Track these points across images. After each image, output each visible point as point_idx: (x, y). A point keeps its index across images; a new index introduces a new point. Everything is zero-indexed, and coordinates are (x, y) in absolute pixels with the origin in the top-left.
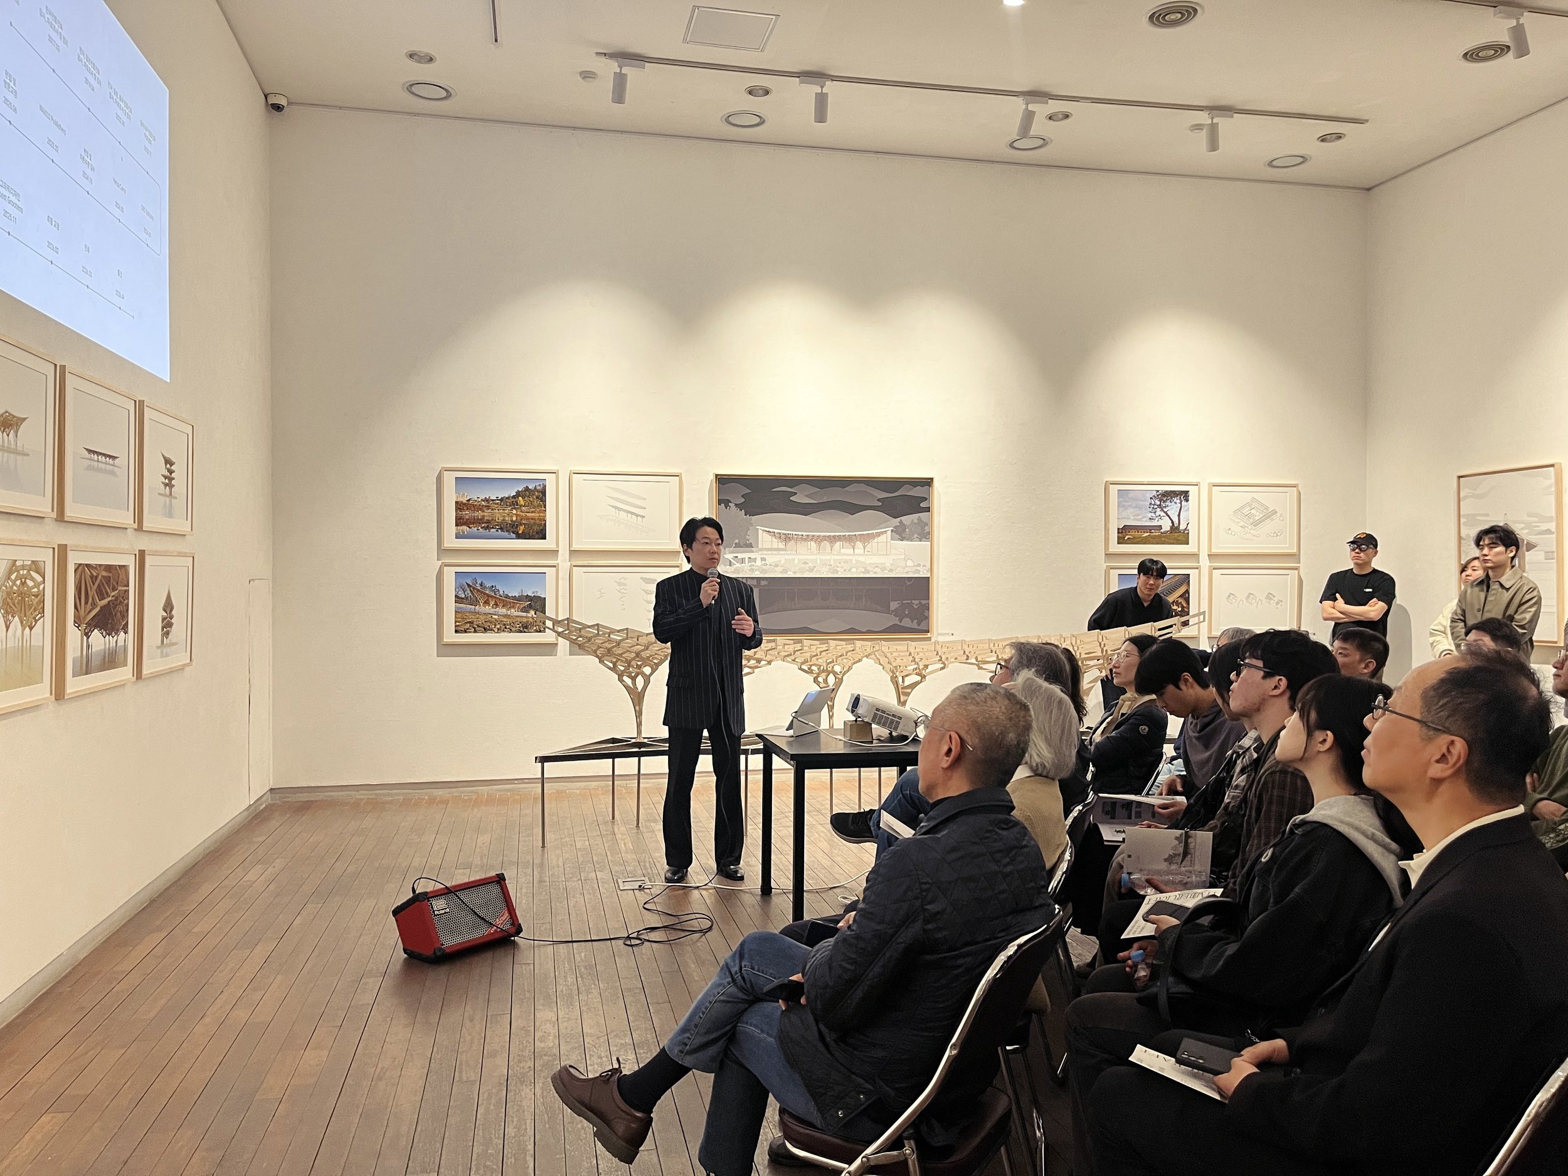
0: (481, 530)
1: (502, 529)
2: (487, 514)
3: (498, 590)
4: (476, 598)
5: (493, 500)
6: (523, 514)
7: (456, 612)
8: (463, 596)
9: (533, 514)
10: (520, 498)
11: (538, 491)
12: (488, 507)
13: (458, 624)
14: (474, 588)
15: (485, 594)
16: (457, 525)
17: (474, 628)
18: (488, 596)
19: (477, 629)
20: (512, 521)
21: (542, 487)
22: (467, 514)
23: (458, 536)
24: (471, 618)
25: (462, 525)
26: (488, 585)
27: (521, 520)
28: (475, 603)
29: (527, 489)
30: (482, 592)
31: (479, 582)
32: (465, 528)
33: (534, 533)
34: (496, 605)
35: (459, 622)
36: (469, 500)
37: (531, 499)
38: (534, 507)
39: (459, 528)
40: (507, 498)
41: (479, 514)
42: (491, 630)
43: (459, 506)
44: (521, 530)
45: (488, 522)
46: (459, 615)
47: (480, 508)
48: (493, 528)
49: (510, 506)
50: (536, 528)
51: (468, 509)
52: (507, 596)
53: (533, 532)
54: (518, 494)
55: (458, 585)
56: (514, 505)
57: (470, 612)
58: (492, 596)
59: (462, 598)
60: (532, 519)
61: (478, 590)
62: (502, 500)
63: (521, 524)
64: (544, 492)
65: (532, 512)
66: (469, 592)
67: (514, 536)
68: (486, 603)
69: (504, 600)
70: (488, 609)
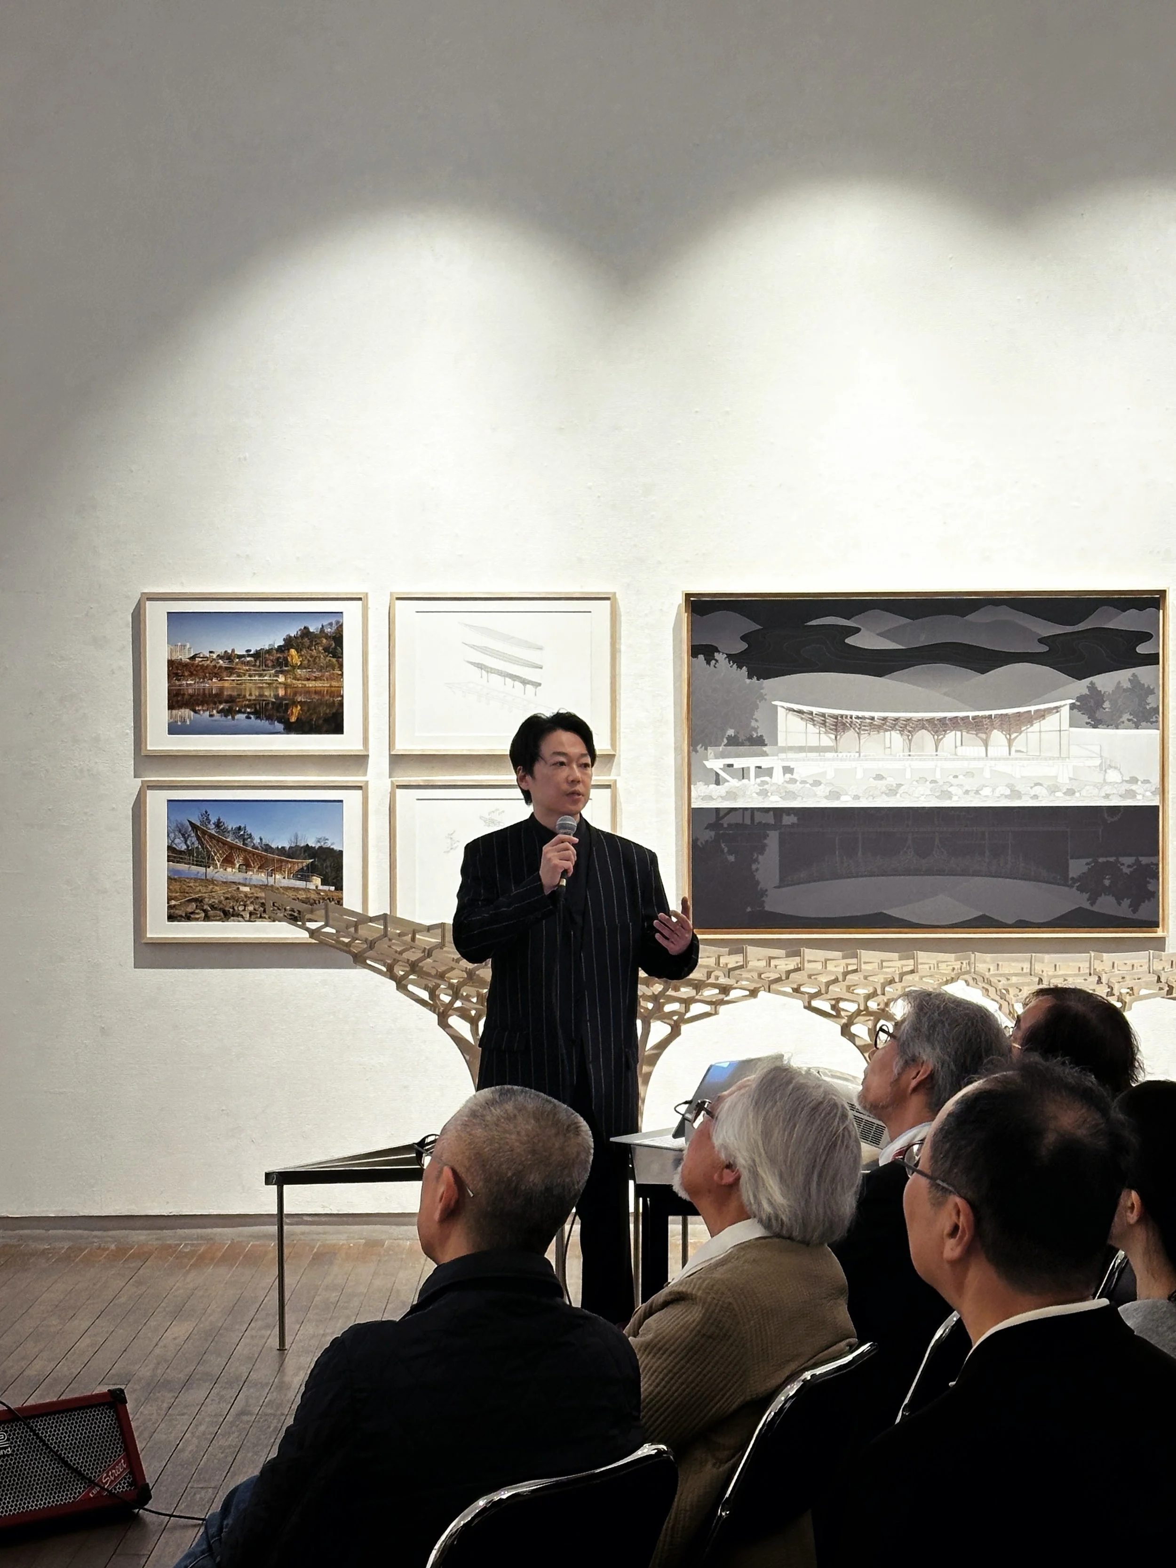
0: (217, 716)
1: (258, 714)
2: (228, 684)
3: (250, 836)
4: (208, 852)
5: (240, 657)
6: (299, 684)
7: (169, 878)
8: (184, 847)
9: (318, 684)
10: (293, 652)
11: (327, 637)
12: (230, 671)
13: (173, 903)
14: (204, 833)
15: (225, 843)
16: (171, 707)
17: (205, 911)
18: (232, 847)
19: (211, 913)
20: (277, 696)
21: (335, 627)
22: (190, 684)
23: (173, 729)
24: (201, 891)
25: (180, 707)
26: (231, 825)
27: (295, 694)
28: (205, 860)
29: (306, 632)
30: (219, 840)
31: (213, 820)
32: (186, 713)
33: (321, 722)
34: (247, 866)
35: (175, 899)
36: (193, 658)
37: (314, 653)
38: (321, 669)
39: (174, 712)
40: (269, 652)
41: (214, 684)
42: (238, 915)
43: (176, 669)
44: (295, 714)
45: (231, 700)
46: (177, 886)
47: (216, 672)
48: (240, 712)
49: (273, 667)
50: (323, 710)
51: (191, 675)
52: (267, 848)
53: (318, 718)
54: (289, 642)
55: (173, 826)
56: (280, 665)
57: (196, 880)
58: (239, 848)
59: (181, 852)
60: (316, 693)
61: (212, 836)
62: (257, 655)
63: (294, 703)
64: (338, 638)
65: (316, 679)
66: (194, 839)
67: (280, 726)
68: (228, 861)
69: (261, 857)
70: (231, 873)
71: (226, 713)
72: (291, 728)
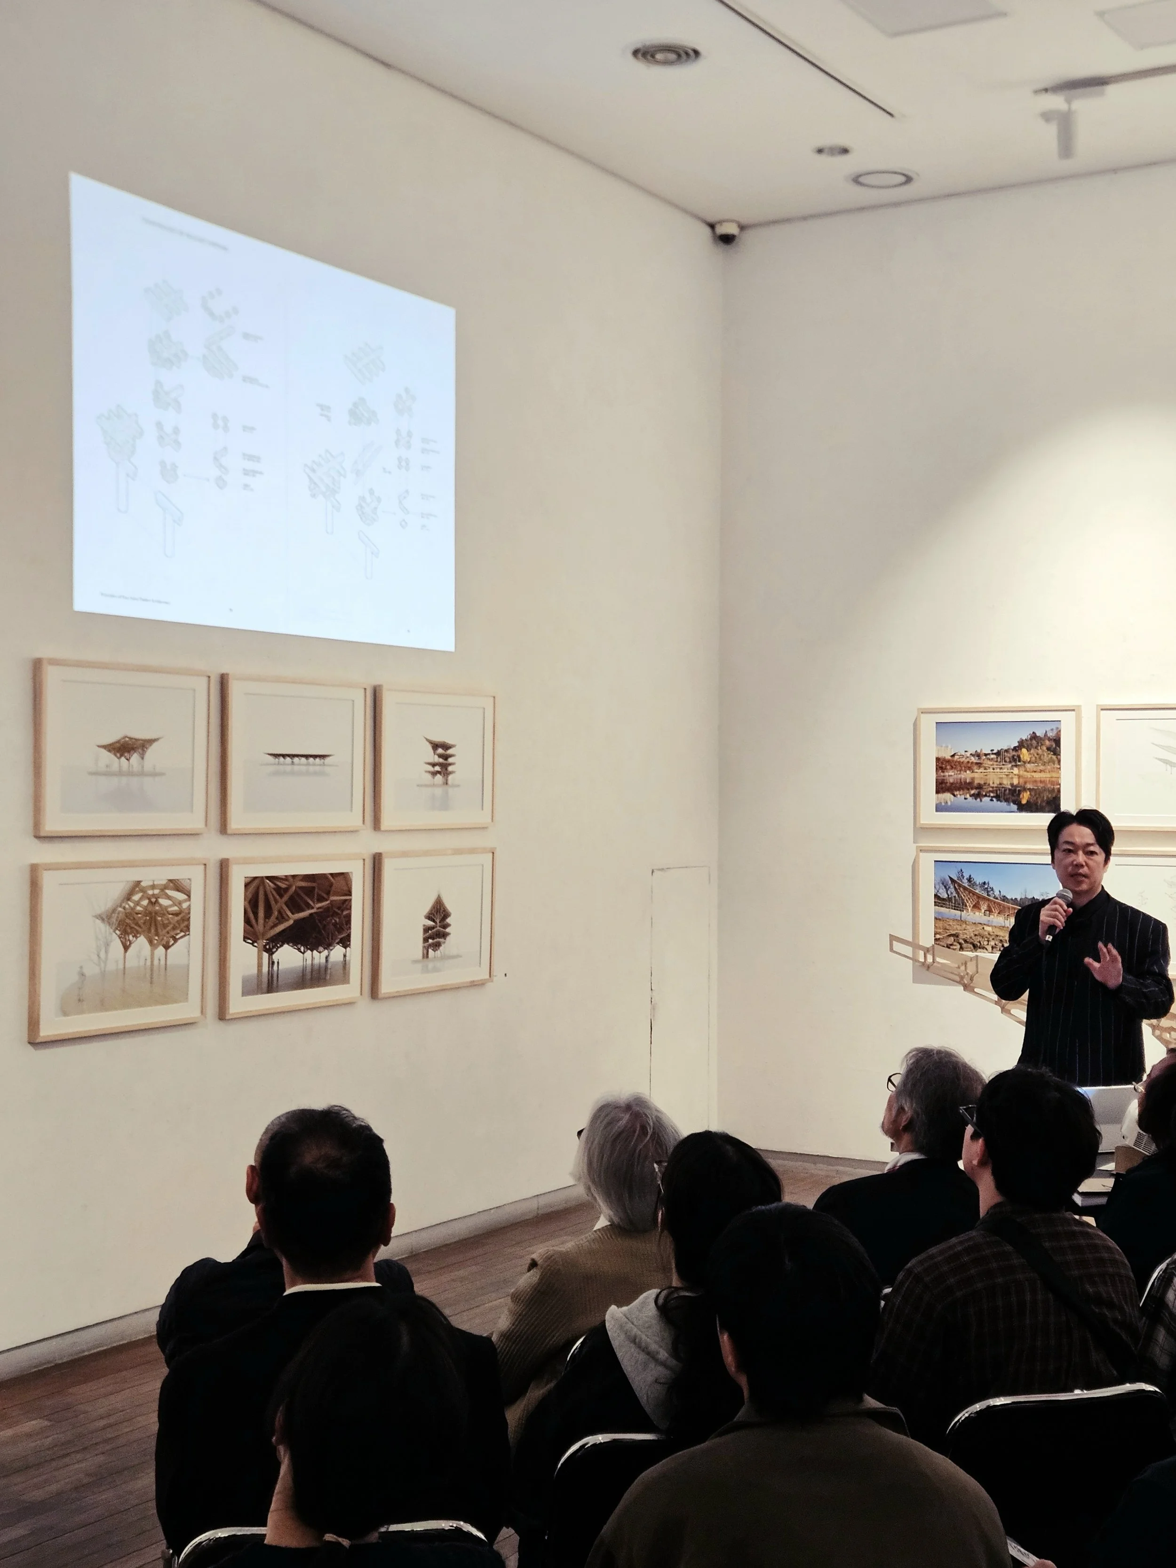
0: (970, 799)
1: (998, 798)
2: (978, 775)
3: (992, 890)
4: (963, 900)
5: (986, 755)
6: (1029, 775)
7: (936, 918)
8: (945, 896)
9: (1042, 775)
10: (1024, 750)
11: (1049, 739)
12: (979, 765)
13: (938, 936)
14: (960, 885)
15: (974, 894)
16: (937, 792)
17: (960, 944)
18: (979, 897)
19: (965, 945)
20: (1012, 785)
21: (1055, 732)
22: (951, 776)
23: (939, 808)
24: (956, 928)
25: (944, 792)
26: (978, 880)
27: (1025, 783)
28: (959, 905)
29: (1034, 737)
30: (970, 892)
31: (966, 876)
32: (948, 796)
33: (1044, 804)
34: (990, 910)
35: (939, 933)
36: (953, 756)
37: (1040, 752)
38: (1044, 764)
39: (940, 795)
40: (1007, 751)
41: (967, 776)
42: (983, 948)
43: (942, 764)
44: (1025, 798)
45: (980, 787)
46: (940, 924)
47: (969, 767)
48: (986, 796)
49: (1010, 762)
50: (1046, 796)
51: (952, 768)
52: (1004, 899)
53: (1043, 801)
54: (1022, 744)
55: (938, 880)
56: (1015, 760)
57: (954, 920)
58: (984, 898)
59: (944, 899)
60: (1041, 782)
61: (965, 888)
62: (998, 754)
63: (1025, 790)
64: (1057, 741)
65: (1041, 771)
66: (953, 890)
67: (1015, 807)
68: (976, 907)
69: (999, 904)
70: (978, 916)
71: (976, 796)
72: (1022, 808)
